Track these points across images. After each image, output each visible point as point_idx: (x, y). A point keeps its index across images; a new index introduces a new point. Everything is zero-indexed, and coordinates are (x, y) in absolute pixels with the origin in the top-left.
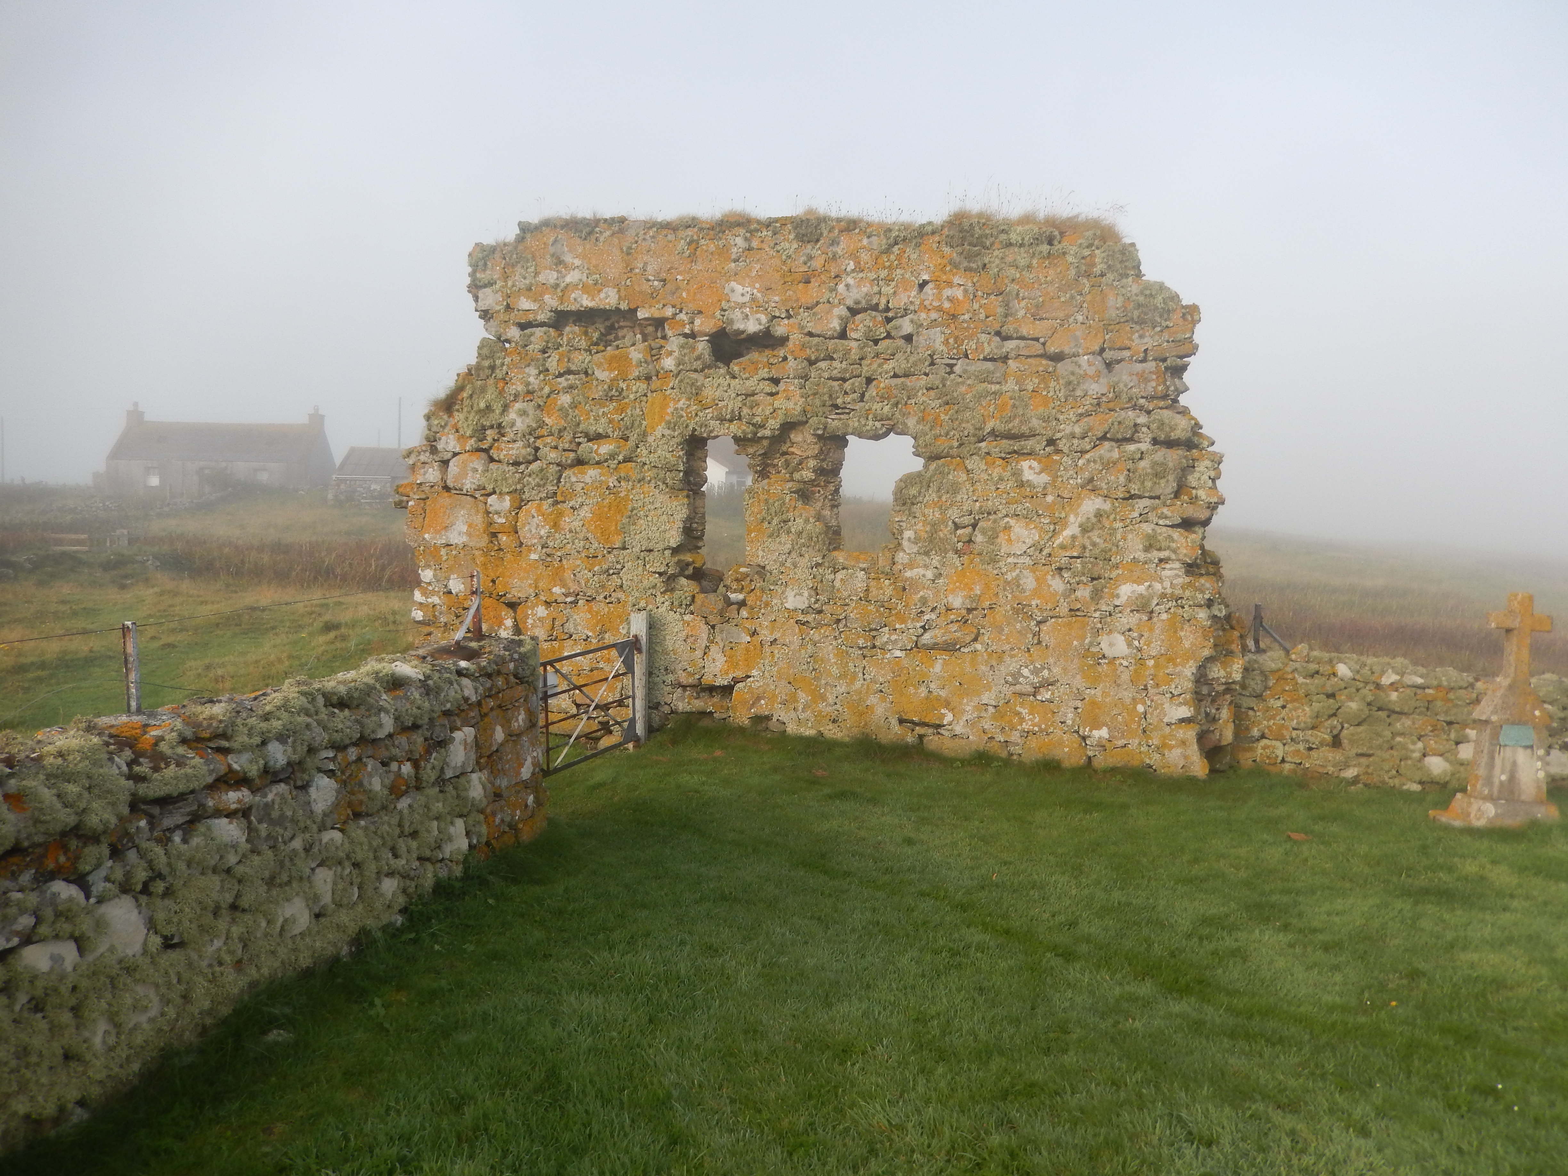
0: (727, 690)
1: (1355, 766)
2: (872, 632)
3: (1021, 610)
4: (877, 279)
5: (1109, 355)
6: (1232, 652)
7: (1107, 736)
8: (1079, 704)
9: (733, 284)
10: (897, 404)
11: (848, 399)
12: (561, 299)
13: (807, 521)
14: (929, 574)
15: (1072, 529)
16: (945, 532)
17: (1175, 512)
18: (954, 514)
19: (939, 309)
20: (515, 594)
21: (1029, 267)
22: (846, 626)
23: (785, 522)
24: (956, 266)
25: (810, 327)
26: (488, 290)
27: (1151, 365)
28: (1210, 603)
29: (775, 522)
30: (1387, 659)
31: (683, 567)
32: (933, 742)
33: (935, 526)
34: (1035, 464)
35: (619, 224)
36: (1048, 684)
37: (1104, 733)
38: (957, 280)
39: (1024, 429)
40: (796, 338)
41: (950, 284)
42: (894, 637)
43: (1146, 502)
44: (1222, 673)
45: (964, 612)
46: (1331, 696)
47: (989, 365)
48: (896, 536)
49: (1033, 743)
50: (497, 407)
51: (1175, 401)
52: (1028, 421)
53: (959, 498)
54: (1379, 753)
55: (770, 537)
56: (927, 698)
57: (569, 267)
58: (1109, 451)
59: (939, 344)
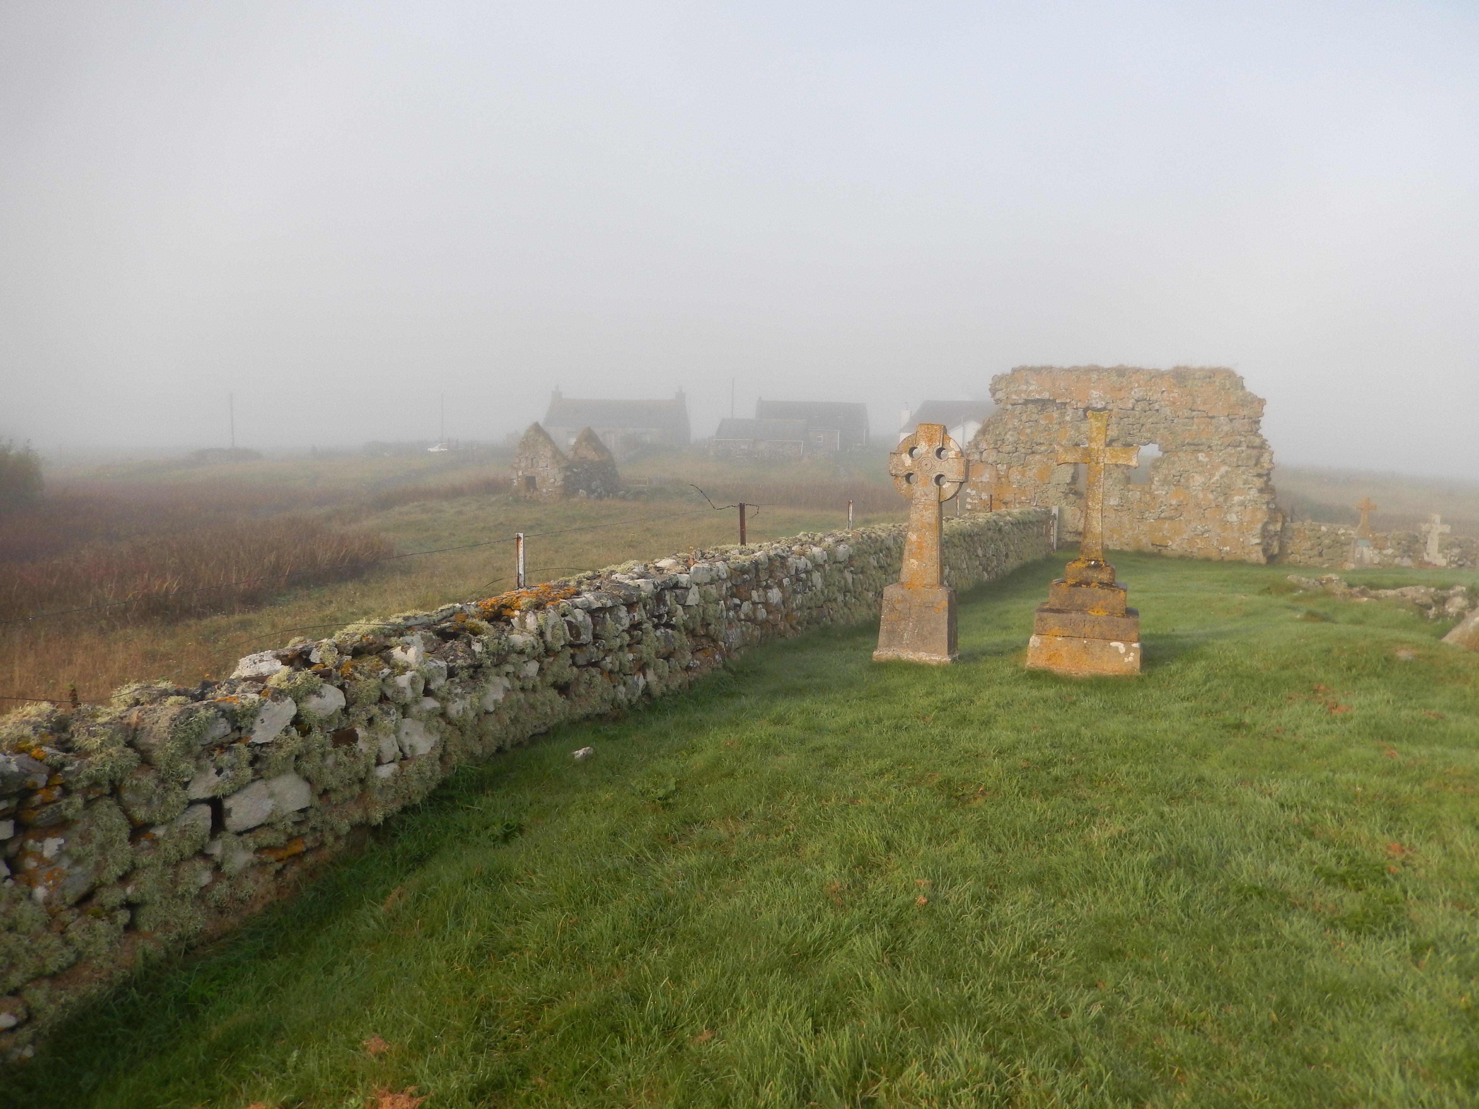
0: (1086, 534)
1: (1327, 563)
2: (1142, 513)
3: (1198, 505)
4: (1146, 390)
5: (1231, 417)
6: (1278, 521)
8: (1219, 538)
9: (1093, 391)
10: (1153, 434)
11: (1135, 431)
12: (1028, 396)
13: (1118, 474)
14: (1164, 493)
15: (1217, 477)
16: (1170, 478)
17: (1254, 471)
18: (1173, 472)
19: (1169, 400)
20: (1007, 499)
21: (1202, 386)
22: (1132, 511)
24: (1175, 385)
25: (1121, 406)
26: (1000, 392)
27: (1246, 420)
28: (1268, 503)
30: (1342, 525)
31: (1071, 490)
32: (1164, 552)
33: (1166, 476)
34: (1203, 454)
35: (1050, 369)
36: (1207, 531)
37: (1228, 548)
38: (1175, 390)
39: (1200, 442)
40: (1116, 410)
41: (1173, 392)
42: (1150, 515)
43: (1244, 468)
44: (1273, 527)
45: (1176, 506)
46: (1319, 538)
47: (1187, 420)
48: (1151, 481)
49: (1201, 552)
50: (1003, 433)
51: (1256, 432)
52: (1201, 439)
53: (1175, 466)
56: (1162, 536)
57: (1031, 384)
58: (1230, 450)
59: (1168, 413)
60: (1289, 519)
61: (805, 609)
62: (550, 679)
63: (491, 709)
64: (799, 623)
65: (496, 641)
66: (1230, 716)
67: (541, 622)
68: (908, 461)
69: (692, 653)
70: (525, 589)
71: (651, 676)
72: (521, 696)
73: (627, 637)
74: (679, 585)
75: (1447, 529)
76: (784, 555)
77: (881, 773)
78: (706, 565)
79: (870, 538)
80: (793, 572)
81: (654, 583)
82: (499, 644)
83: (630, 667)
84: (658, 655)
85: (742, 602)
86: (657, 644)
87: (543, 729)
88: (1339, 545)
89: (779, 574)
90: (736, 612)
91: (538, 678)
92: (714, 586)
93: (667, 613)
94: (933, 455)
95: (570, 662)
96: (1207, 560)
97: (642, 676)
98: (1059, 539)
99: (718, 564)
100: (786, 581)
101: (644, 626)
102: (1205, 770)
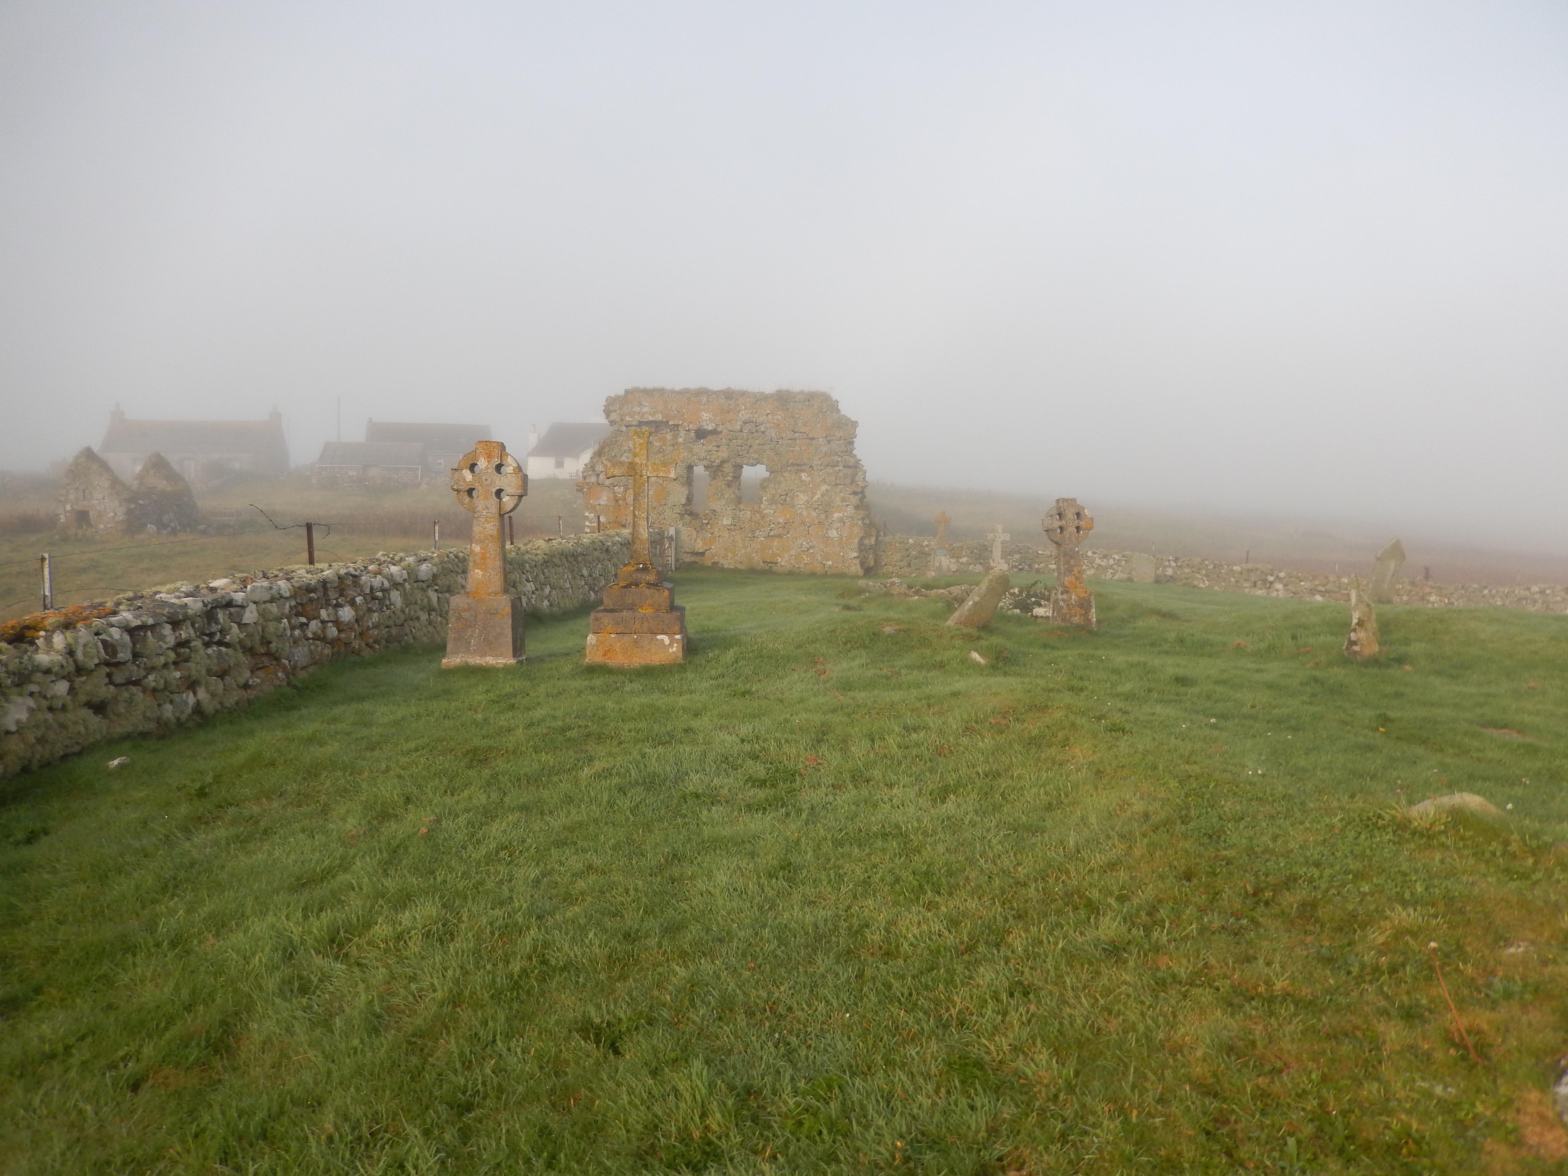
0: (703, 554)
2: (753, 531)
3: (803, 523)
4: (752, 412)
5: (828, 438)
6: (872, 535)
8: (822, 553)
9: (703, 413)
10: (760, 454)
11: (743, 453)
12: (642, 417)
13: (730, 494)
14: (772, 511)
15: (818, 496)
16: (777, 497)
17: (851, 489)
18: (779, 491)
19: (773, 423)
21: (802, 408)
22: (744, 530)
23: (722, 495)
24: (778, 408)
25: (730, 428)
26: (614, 414)
27: (842, 442)
28: (863, 519)
29: (719, 494)
31: (686, 510)
32: (774, 568)
33: (773, 496)
34: (806, 474)
35: (661, 391)
36: (812, 547)
37: (830, 563)
38: (779, 413)
39: (802, 462)
40: (725, 432)
41: (777, 415)
42: (761, 533)
43: (842, 486)
44: (868, 541)
45: (784, 524)
46: (907, 550)
47: (790, 441)
48: (761, 499)
49: (808, 567)
50: (619, 455)
51: (851, 452)
52: (804, 460)
53: (781, 486)
55: (717, 500)
56: (772, 554)
57: (644, 406)
58: (829, 470)
59: (773, 434)
60: (882, 534)
61: (382, 627)
62: (83, 698)
63: (13, 728)
64: (376, 642)
65: (17, 660)
66: (741, 687)
67: (70, 640)
68: (468, 475)
69: (252, 672)
70: (52, 611)
71: (202, 694)
72: (50, 716)
73: (172, 655)
74: (234, 603)
75: (1007, 537)
76: (356, 573)
77: (416, 750)
78: (266, 584)
79: (457, 557)
80: (368, 591)
81: (203, 602)
82: (21, 663)
83: (178, 686)
84: (209, 672)
85: (309, 620)
86: (208, 661)
87: (76, 749)
88: (925, 554)
89: (351, 592)
90: (303, 631)
91: (69, 697)
92: (274, 604)
93: (221, 631)
94: (492, 470)
95: (107, 680)
96: (813, 575)
97: (191, 694)
98: (677, 560)
99: (280, 583)
100: (359, 600)
101: (193, 644)
102: (695, 724)
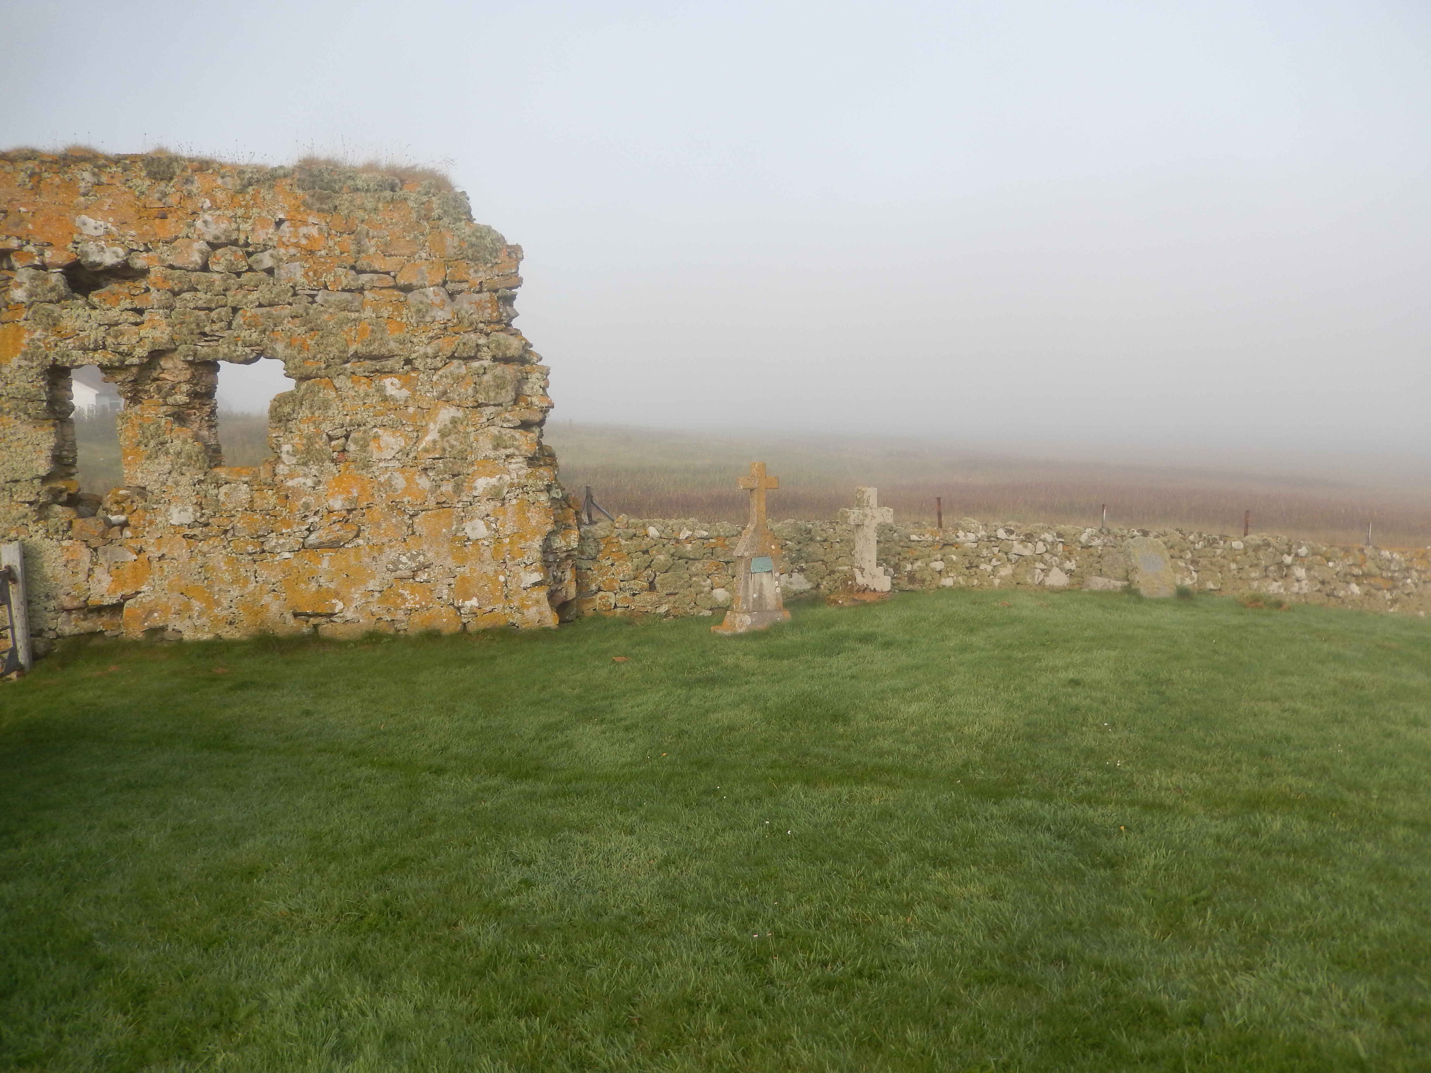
0: (117, 608)
1: (666, 603)
2: (259, 538)
3: (395, 506)
4: (235, 217)
5: (450, 286)
6: (569, 526)
7: (477, 605)
8: (452, 580)
9: (84, 217)
10: (264, 331)
11: (216, 327)
13: (185, 442)
14: (310, 482)
15: (432, 435)
16: (320, 443)
17: (515, 416)
18: (327, 427)
19: (297, 245)
21: (376, 209)
22: (234, 535)
23: (162, 444)
24: (309, 207)
25: (171, 260)
27: (485, 296)
28: (549, 488)
29: (152, 444)
30: (683, 520)
31: (55, 492)
32: (327, 629)
33: (310, 440)
34: (396, 381)
36: (425, 567)
37: (474, 602)
38: (311, 219)
39: (384, 351)
40: (157, 270)
41: (305, 223)
42: (281, 541)
43: (492, 409)
44: (563, 543)
45: (344, 513)
46: (646, 552)
47: (347, 295)
48: (276, 449)
49: (416, 618)
51: (508, 325)
52: (387, 343)
53: (330, 413)
54: (682, 591)
55: (148, 458)
56: (318, 592)
58: (457, 368)
59: (299, 277)
60: (585, 518)
88: (685, 559)
96: (432, 636)
